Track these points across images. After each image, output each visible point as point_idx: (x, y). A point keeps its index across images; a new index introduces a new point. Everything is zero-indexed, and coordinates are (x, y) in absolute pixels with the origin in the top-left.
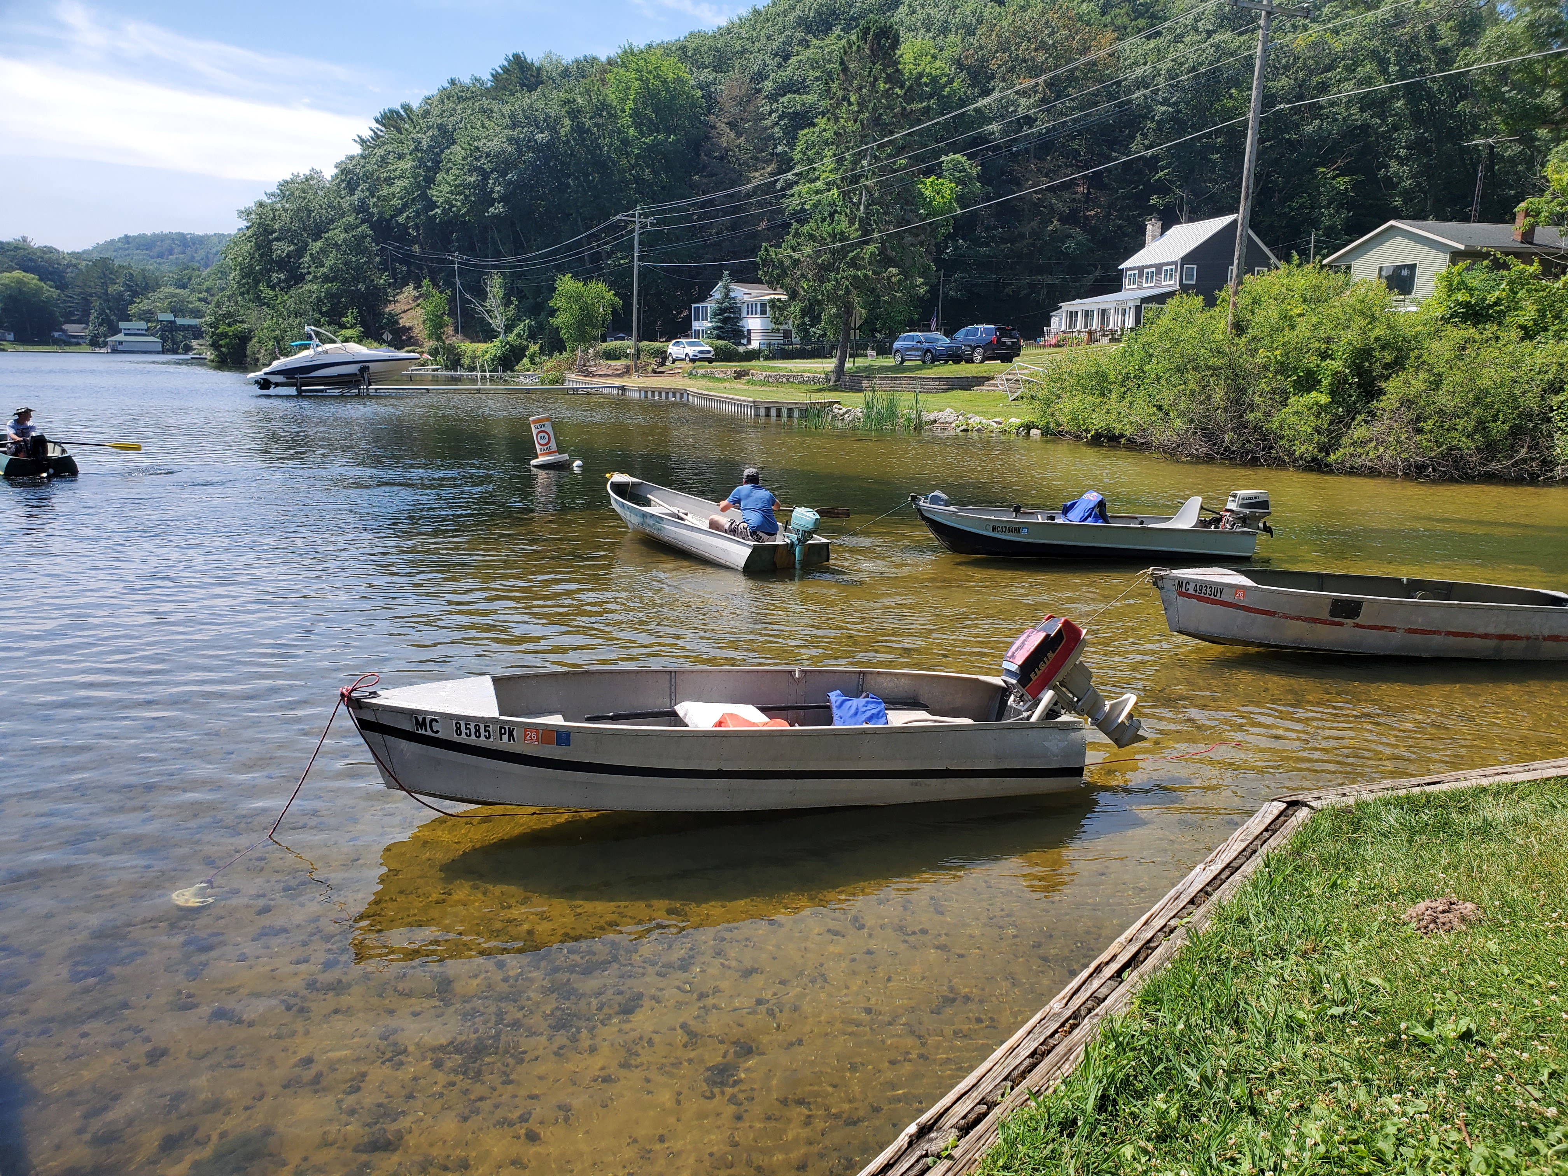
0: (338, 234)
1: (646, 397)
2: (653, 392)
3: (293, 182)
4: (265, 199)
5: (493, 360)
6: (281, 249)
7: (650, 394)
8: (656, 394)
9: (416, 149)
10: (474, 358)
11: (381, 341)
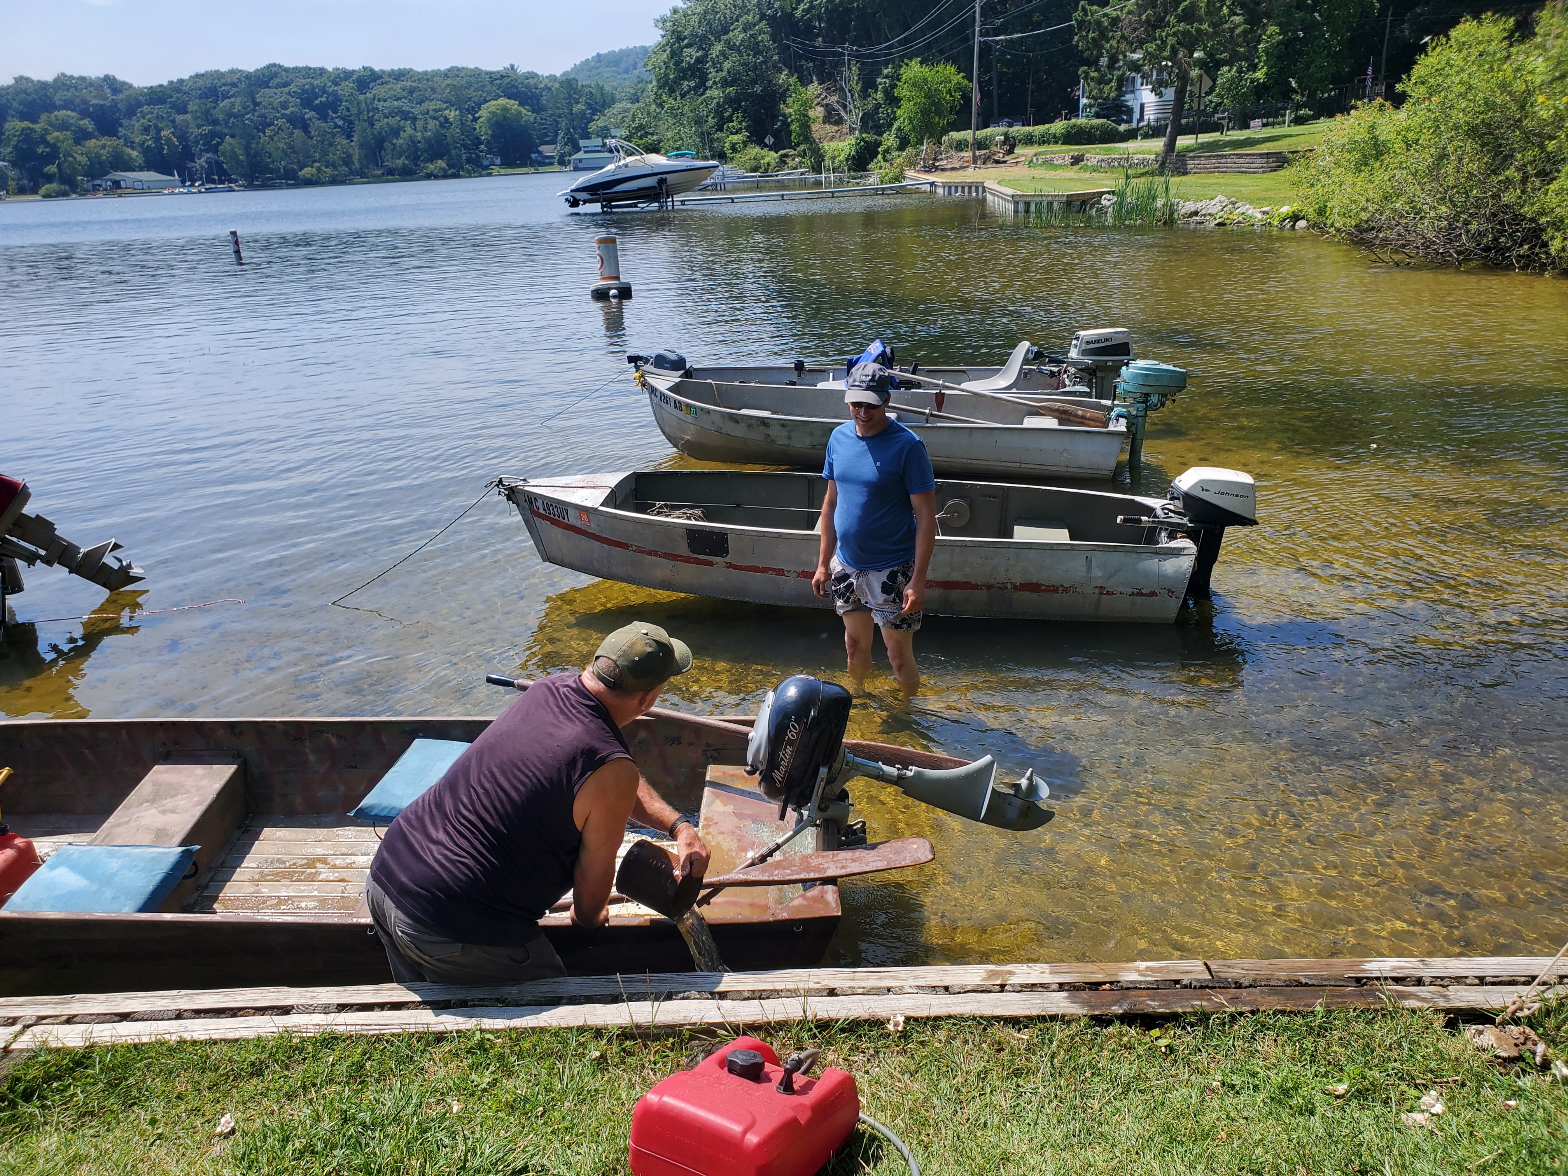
0: (737, 36)
1: (950, 194)
2: (956, 188)
5: (847, 160)
6: (691, 55)
7: (953, 189)
8: (960, 189)
10: (833, 158)
11: (763, 145)
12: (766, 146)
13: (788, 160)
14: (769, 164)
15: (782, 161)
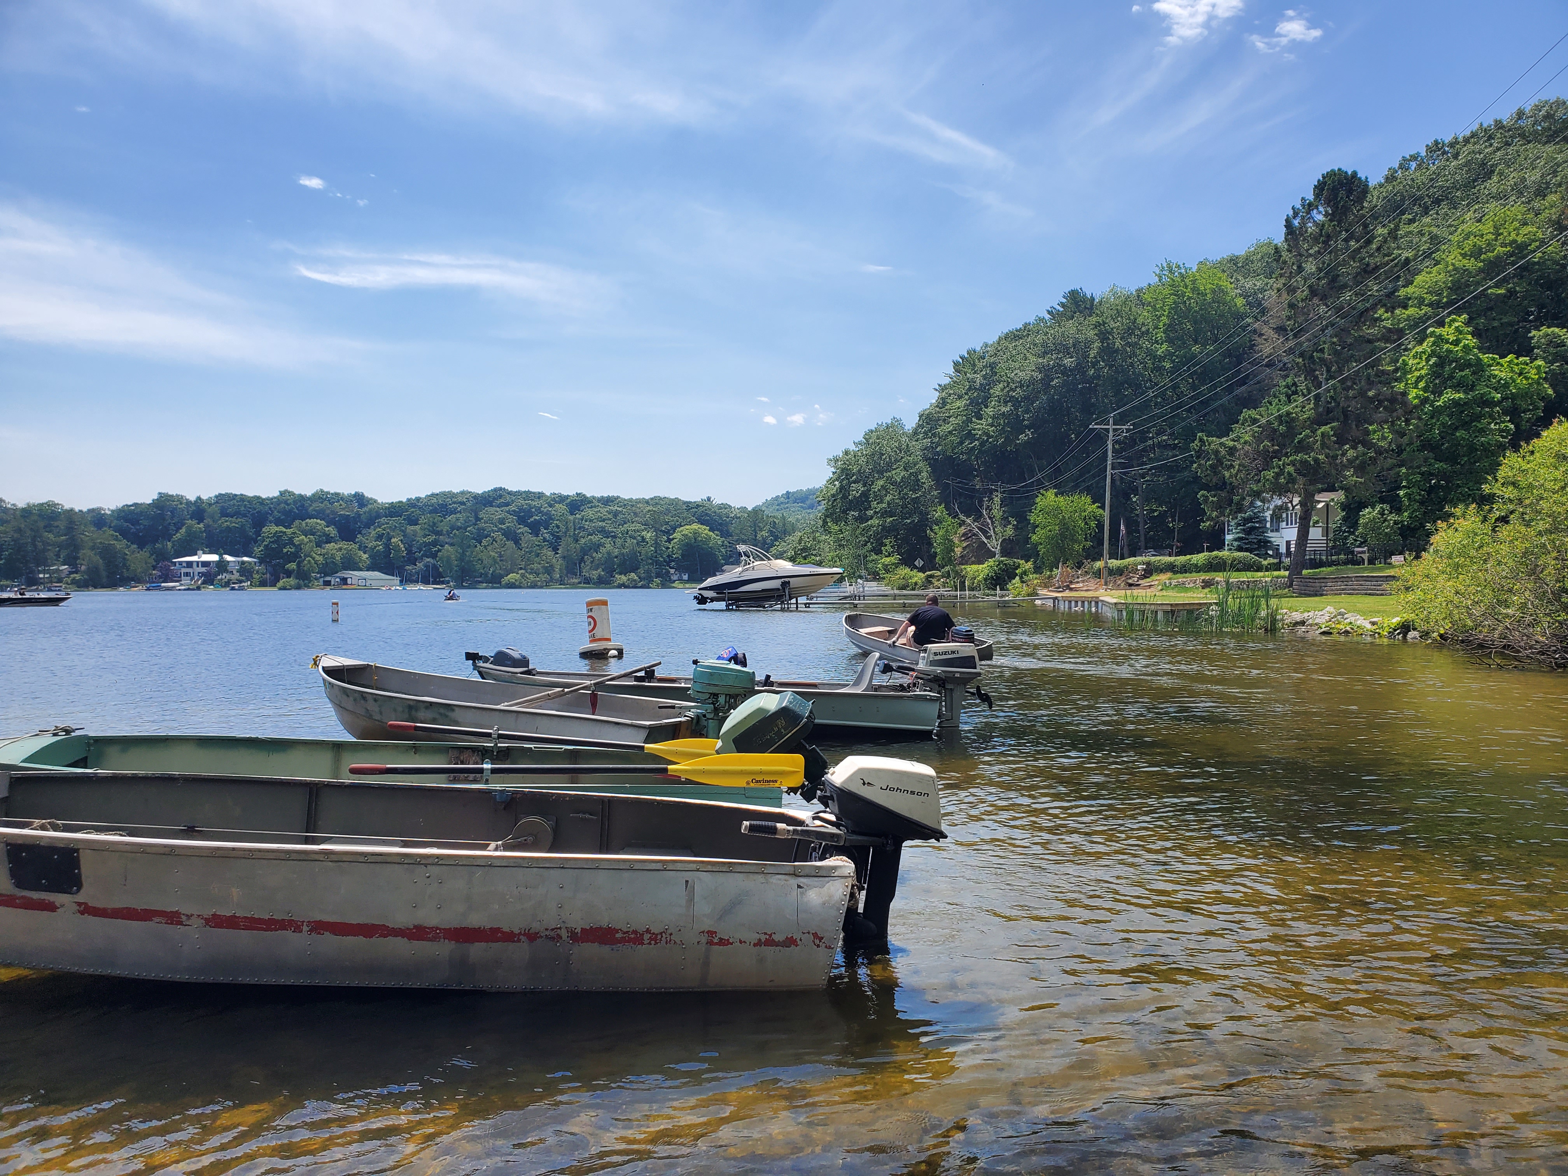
1: (1070, 608)
2: (1076, 602)
3: (876, 431)
4: (852, 448)
5: (985, 580)
7: (1073, 603)
8: (1080, 604)
9: (970, 389)
10: (973, 579)
11: (914, 567)
12: (916, 567)
13: (934, 580)
14: (916, 584)
15: (928, 581)
